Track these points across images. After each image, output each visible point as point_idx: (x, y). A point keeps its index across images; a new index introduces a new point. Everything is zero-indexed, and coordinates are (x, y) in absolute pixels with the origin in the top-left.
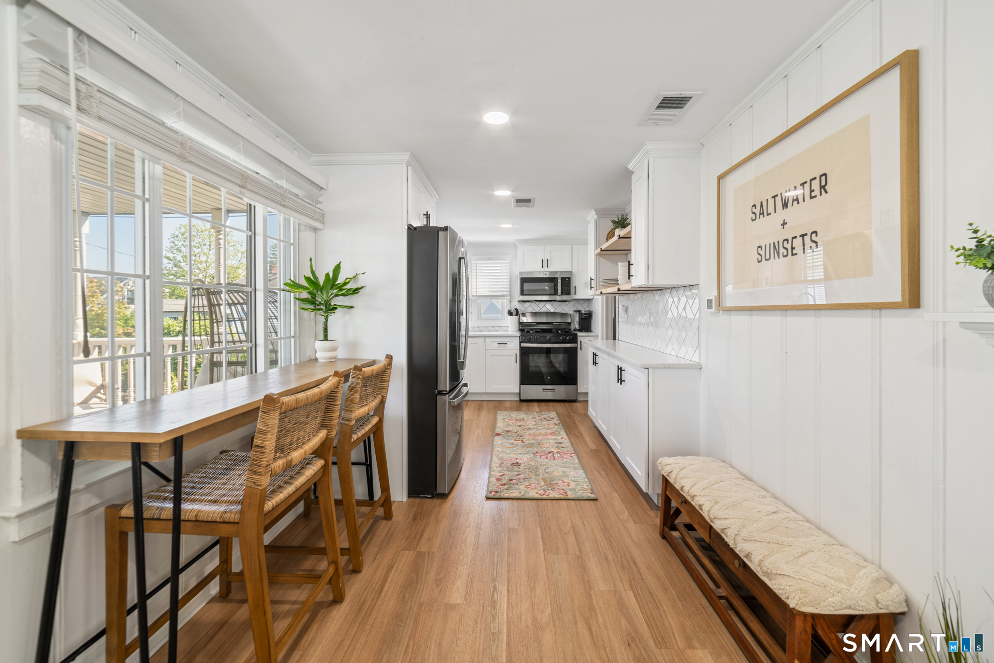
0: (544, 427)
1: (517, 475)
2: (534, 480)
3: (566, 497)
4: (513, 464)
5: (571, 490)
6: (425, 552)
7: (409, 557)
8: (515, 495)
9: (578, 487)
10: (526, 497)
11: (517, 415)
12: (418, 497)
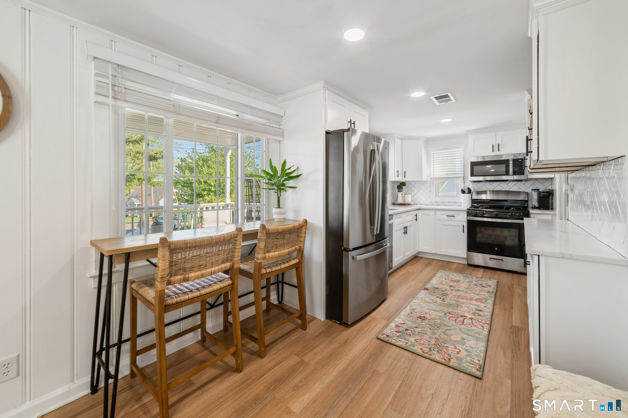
0: (473, 292)
1: (415, 327)
2: (427, 337)
3: (447, 364)
4: (420, 317)
5: (457, 358)
6: (306, 362)
7: (294, 361)
8: (401, 344)
9: (468, 358)
10: (409, 349)
11: (455, 277)
12: (331, 320)
